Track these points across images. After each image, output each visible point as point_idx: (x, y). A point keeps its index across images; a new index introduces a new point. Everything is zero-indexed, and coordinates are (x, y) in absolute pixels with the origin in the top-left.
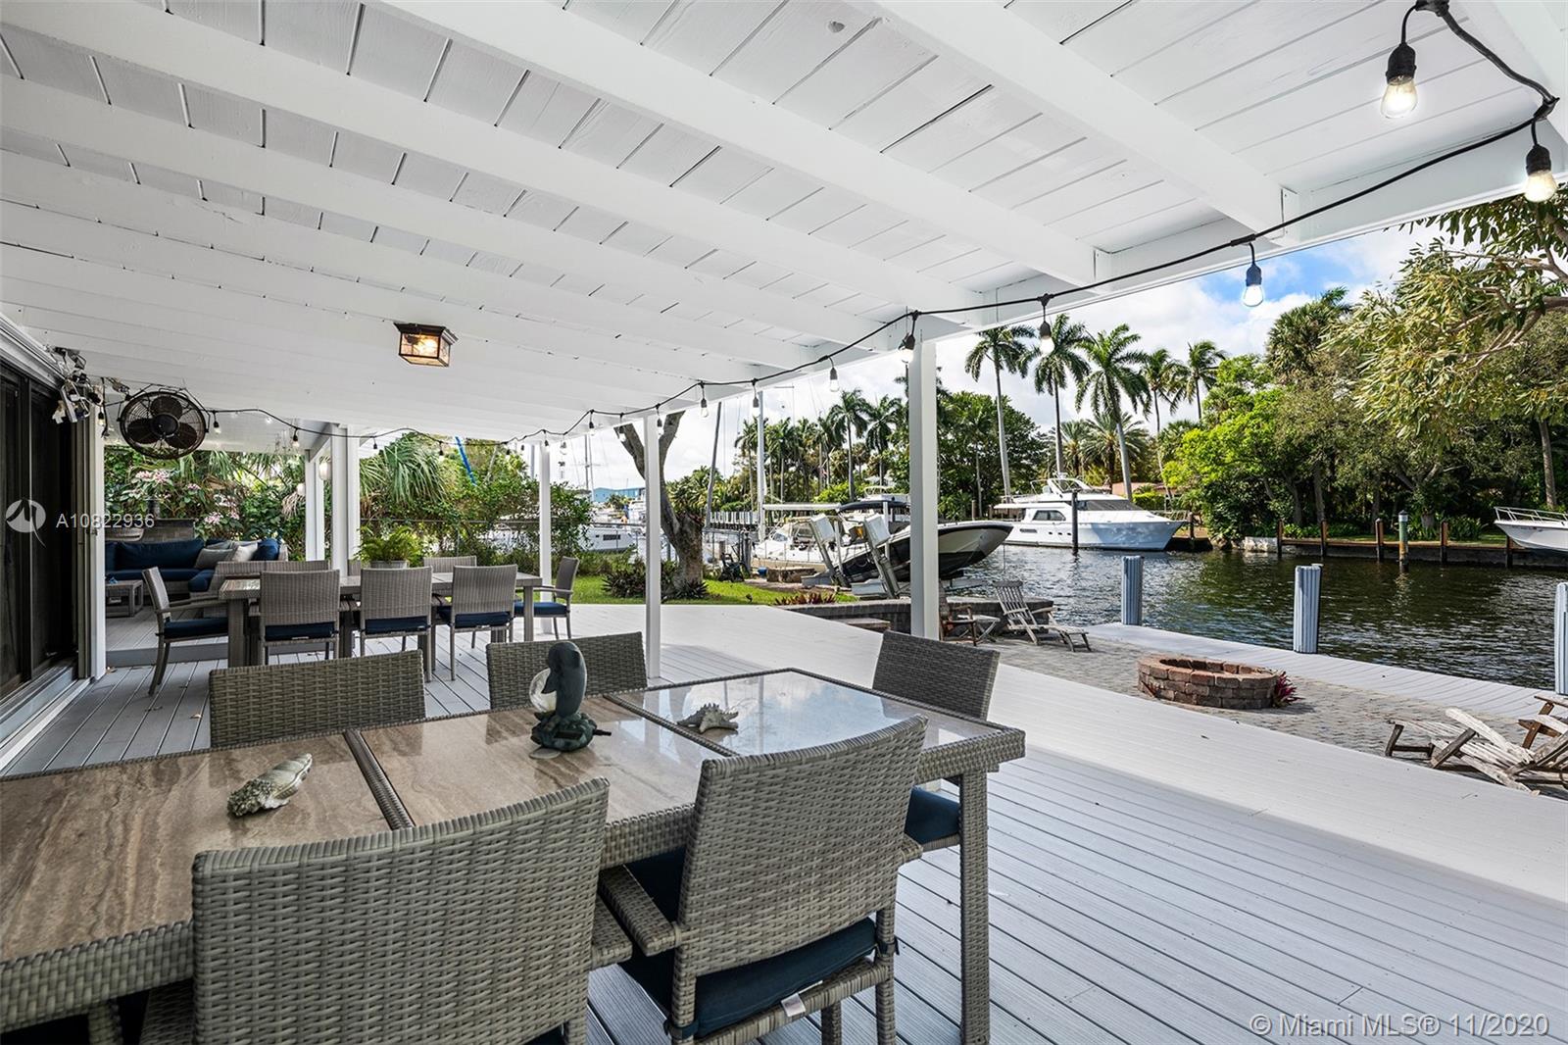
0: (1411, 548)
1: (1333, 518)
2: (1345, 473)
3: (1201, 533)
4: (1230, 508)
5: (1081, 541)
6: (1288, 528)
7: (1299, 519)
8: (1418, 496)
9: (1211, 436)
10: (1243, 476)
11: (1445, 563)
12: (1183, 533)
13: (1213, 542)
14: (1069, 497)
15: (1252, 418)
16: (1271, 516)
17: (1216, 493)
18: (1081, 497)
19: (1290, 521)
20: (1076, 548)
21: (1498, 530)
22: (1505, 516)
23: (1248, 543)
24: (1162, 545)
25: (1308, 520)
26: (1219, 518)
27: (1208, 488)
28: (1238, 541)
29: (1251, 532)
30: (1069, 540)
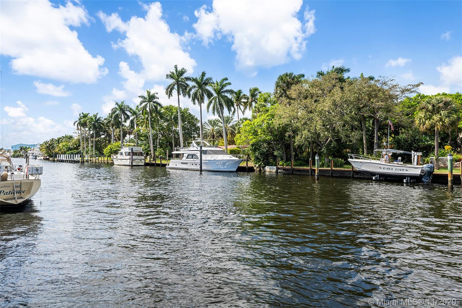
0: (320, 170)
1: (297, 158)
2: (298, 140)
3: (251, 164)
4: (261, 154)
5: (204, 168)
6: (281, 163)
7: (285, 158)
8: (324, 149)
9: (252, 123)
10: (265, 141)
11: (332, 177)
12: (244, 164)
13: (255, 168)
14: (199, 149)
15: (268, 116)
16: (275, 157)
17: (256, 147)
18: (204, 148)
19: (282, 160)
20: (201, 170)
21: (349, 163)
22: (351, 158)
23: (267, 168)
24: (235, 170)
25: (288, 159)
26: (257, 158)
27: (252, 145)
28: (264, 167)
29: (268, 164)
30: (198, 167)
